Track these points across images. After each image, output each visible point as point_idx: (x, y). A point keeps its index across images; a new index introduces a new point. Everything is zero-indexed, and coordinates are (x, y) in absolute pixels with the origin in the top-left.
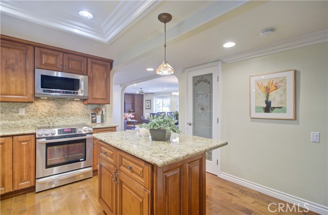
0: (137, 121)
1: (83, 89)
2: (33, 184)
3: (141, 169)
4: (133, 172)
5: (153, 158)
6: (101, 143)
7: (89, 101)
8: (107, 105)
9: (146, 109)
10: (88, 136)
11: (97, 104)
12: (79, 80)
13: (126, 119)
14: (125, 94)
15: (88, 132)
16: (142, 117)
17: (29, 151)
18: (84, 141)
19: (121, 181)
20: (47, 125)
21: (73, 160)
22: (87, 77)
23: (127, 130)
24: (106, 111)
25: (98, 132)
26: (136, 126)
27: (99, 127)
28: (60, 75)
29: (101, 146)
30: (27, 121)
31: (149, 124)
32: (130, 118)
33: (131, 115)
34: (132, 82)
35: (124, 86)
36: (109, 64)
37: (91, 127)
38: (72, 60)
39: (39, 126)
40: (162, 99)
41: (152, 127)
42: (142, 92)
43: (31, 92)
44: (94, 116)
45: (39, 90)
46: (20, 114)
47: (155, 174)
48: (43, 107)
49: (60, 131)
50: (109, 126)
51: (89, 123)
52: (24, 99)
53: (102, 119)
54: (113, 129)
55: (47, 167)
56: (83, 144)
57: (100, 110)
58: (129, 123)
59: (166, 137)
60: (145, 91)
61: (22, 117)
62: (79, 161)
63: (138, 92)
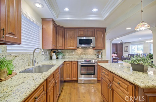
0: (119, 58)
1: (93, 43)
2: (77, 80)
3: (127, 86)
4: (121, 86)
5: (136, 81)
6: (102, 68)
7: (96, 48)
8: (103, 50)
9: (125, 52)
10: (95, 64)
11: (99, 50)
12: (92, 39)
13: (112, 57)
14: (112, 44)
15: (95, 62)
16: (122, 56)
17: (76, 67)
18: (94, 66)
19: (113, 89)
20: (81, 58)
21: (90, 73)
22: (95, 37)
23: (113, 63)
24: (103, 53)
25: (99, 63)
26: (118, 61)
27: (100, 60)
28: (84, 38)
29: (102, 69)
30: (75, 56)
31: (130, 61)
32: (115, 56)
33: (115, 55)
34: (116, 38)
35: (111, 40)
36: (104, 30)
37: (97, 60)
38: (89, 31)
39: (78, 58)
40: (136, 46)
41: (132, 62)
42: (122, 42)
43: (76, 45)
44: (98, 55)
45: (79, 45)
46: (73, 54)
47: (137, 92)
48: (80, 51)
49: (85, 61)
50: (105, 60)
51: (96, 58)
52: (74, 48)
53: (101, 56)
54: (107, 62)
55: (81, 74)
56: (93, 67)
57: (100, 52)
58: (114, 59)
59: (144, 70)
60: (124, 41)
61: (73, 55)
62: (92, 74)
63: (119, 43)
